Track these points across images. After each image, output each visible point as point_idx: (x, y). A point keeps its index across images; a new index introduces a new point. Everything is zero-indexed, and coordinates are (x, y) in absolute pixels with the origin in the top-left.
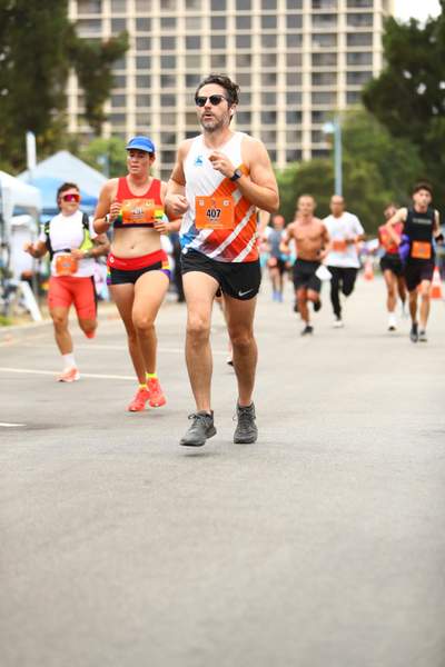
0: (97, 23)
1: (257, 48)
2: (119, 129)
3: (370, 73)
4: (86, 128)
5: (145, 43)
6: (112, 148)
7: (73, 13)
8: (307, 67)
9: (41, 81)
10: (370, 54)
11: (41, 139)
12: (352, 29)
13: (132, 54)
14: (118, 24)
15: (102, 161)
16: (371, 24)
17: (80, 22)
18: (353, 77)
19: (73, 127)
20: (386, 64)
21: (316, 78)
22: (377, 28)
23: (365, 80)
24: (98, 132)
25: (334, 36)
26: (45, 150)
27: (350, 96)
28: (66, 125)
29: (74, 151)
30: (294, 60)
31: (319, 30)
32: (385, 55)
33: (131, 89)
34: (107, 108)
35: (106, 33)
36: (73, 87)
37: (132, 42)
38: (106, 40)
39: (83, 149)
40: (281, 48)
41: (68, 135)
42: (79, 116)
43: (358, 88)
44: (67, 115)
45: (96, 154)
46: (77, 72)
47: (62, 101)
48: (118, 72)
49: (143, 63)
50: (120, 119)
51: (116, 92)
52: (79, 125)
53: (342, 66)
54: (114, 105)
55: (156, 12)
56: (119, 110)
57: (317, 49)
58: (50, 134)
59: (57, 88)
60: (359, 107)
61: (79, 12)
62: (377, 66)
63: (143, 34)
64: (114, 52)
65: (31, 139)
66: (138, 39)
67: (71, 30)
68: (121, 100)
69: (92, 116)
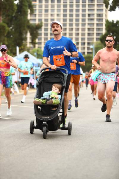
0: (35, 20)
1: (74, 27)
2: (40, 46)
3: (102, 33)
4: (31, 46)
5: (47, 25)
6: (38, 51)
7: (29, 17)
8: (86, 32)
9: (21, 34)
10: (102, 29)
11: (20, 48)
12: (98, 22)
13: (43, 27)
14: (40, 20)
15: (35, 54)
16: (102, 21)
17: (31, 19)
18: (98, 34)
19: (29, 45)
20: (106, 31)
21: (89, 34)
22: (104, 22)
23: (101, 35)
24: (35, 47)
25: (93, 24)
26: (21, 51)
27: (97, 39)
28: (27, 45)
29: (28, 51)
30: (83, 30)
31: (90, 22)
32: (106, 29)
33: (43, 36)
34: (37, 41)
35: (37, 22)
36: (29, 36)
37: (43, 25)
38: (37, 24)
39: (31, 51)
40: (80, 27)
41: (27, 47)
42: (30, 43)
43: (99, 37)
44: (27, 42)
45: (34, 52)
46: (30, 32)
47: (26, 39)
48: (40, 32)
49: (46, 30)
50: (40, 43)
51: (39, 37)
52: (30, 45)
53: (95, 32)
54: (39, 40)
55: (49, 17)
56: (40, 41)
57: (89, 27)
58: (22, 47)
59: (24, 36)
60: (99, 42)
61: (31, 17)
62: (104, 32)
63: (46, 23)
64: (39, 27)
65: (18, 48)
66: (45, 24)
67: (28, 21)
68: (40, 39)
69: (33, 43)
